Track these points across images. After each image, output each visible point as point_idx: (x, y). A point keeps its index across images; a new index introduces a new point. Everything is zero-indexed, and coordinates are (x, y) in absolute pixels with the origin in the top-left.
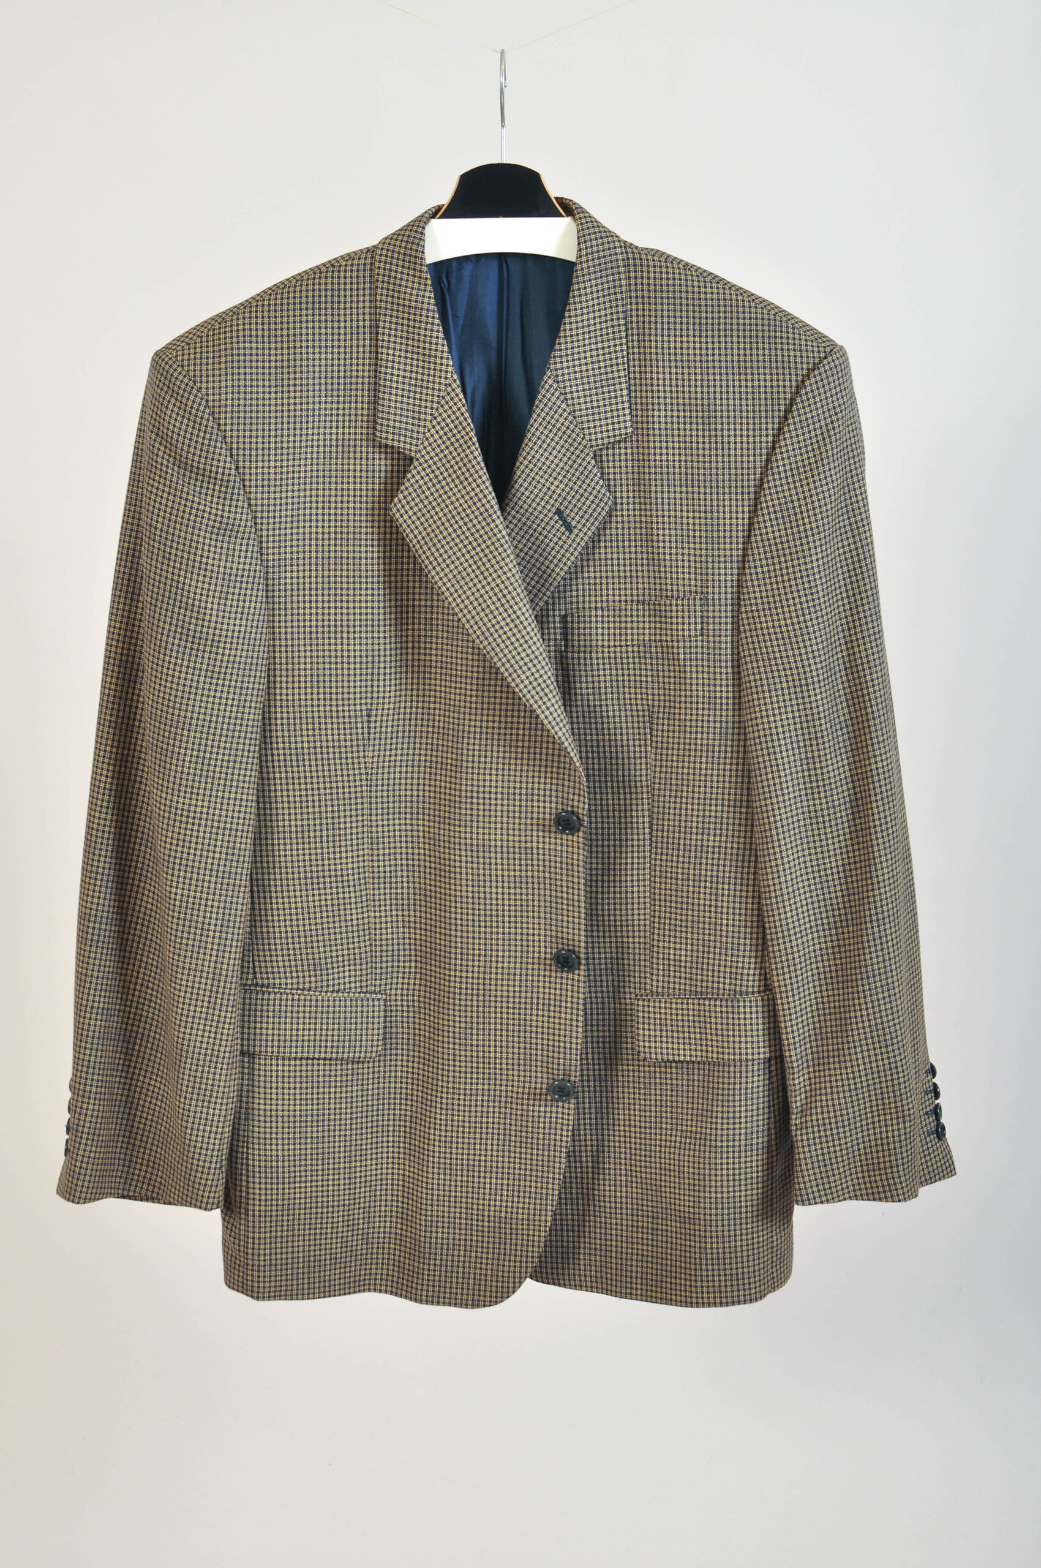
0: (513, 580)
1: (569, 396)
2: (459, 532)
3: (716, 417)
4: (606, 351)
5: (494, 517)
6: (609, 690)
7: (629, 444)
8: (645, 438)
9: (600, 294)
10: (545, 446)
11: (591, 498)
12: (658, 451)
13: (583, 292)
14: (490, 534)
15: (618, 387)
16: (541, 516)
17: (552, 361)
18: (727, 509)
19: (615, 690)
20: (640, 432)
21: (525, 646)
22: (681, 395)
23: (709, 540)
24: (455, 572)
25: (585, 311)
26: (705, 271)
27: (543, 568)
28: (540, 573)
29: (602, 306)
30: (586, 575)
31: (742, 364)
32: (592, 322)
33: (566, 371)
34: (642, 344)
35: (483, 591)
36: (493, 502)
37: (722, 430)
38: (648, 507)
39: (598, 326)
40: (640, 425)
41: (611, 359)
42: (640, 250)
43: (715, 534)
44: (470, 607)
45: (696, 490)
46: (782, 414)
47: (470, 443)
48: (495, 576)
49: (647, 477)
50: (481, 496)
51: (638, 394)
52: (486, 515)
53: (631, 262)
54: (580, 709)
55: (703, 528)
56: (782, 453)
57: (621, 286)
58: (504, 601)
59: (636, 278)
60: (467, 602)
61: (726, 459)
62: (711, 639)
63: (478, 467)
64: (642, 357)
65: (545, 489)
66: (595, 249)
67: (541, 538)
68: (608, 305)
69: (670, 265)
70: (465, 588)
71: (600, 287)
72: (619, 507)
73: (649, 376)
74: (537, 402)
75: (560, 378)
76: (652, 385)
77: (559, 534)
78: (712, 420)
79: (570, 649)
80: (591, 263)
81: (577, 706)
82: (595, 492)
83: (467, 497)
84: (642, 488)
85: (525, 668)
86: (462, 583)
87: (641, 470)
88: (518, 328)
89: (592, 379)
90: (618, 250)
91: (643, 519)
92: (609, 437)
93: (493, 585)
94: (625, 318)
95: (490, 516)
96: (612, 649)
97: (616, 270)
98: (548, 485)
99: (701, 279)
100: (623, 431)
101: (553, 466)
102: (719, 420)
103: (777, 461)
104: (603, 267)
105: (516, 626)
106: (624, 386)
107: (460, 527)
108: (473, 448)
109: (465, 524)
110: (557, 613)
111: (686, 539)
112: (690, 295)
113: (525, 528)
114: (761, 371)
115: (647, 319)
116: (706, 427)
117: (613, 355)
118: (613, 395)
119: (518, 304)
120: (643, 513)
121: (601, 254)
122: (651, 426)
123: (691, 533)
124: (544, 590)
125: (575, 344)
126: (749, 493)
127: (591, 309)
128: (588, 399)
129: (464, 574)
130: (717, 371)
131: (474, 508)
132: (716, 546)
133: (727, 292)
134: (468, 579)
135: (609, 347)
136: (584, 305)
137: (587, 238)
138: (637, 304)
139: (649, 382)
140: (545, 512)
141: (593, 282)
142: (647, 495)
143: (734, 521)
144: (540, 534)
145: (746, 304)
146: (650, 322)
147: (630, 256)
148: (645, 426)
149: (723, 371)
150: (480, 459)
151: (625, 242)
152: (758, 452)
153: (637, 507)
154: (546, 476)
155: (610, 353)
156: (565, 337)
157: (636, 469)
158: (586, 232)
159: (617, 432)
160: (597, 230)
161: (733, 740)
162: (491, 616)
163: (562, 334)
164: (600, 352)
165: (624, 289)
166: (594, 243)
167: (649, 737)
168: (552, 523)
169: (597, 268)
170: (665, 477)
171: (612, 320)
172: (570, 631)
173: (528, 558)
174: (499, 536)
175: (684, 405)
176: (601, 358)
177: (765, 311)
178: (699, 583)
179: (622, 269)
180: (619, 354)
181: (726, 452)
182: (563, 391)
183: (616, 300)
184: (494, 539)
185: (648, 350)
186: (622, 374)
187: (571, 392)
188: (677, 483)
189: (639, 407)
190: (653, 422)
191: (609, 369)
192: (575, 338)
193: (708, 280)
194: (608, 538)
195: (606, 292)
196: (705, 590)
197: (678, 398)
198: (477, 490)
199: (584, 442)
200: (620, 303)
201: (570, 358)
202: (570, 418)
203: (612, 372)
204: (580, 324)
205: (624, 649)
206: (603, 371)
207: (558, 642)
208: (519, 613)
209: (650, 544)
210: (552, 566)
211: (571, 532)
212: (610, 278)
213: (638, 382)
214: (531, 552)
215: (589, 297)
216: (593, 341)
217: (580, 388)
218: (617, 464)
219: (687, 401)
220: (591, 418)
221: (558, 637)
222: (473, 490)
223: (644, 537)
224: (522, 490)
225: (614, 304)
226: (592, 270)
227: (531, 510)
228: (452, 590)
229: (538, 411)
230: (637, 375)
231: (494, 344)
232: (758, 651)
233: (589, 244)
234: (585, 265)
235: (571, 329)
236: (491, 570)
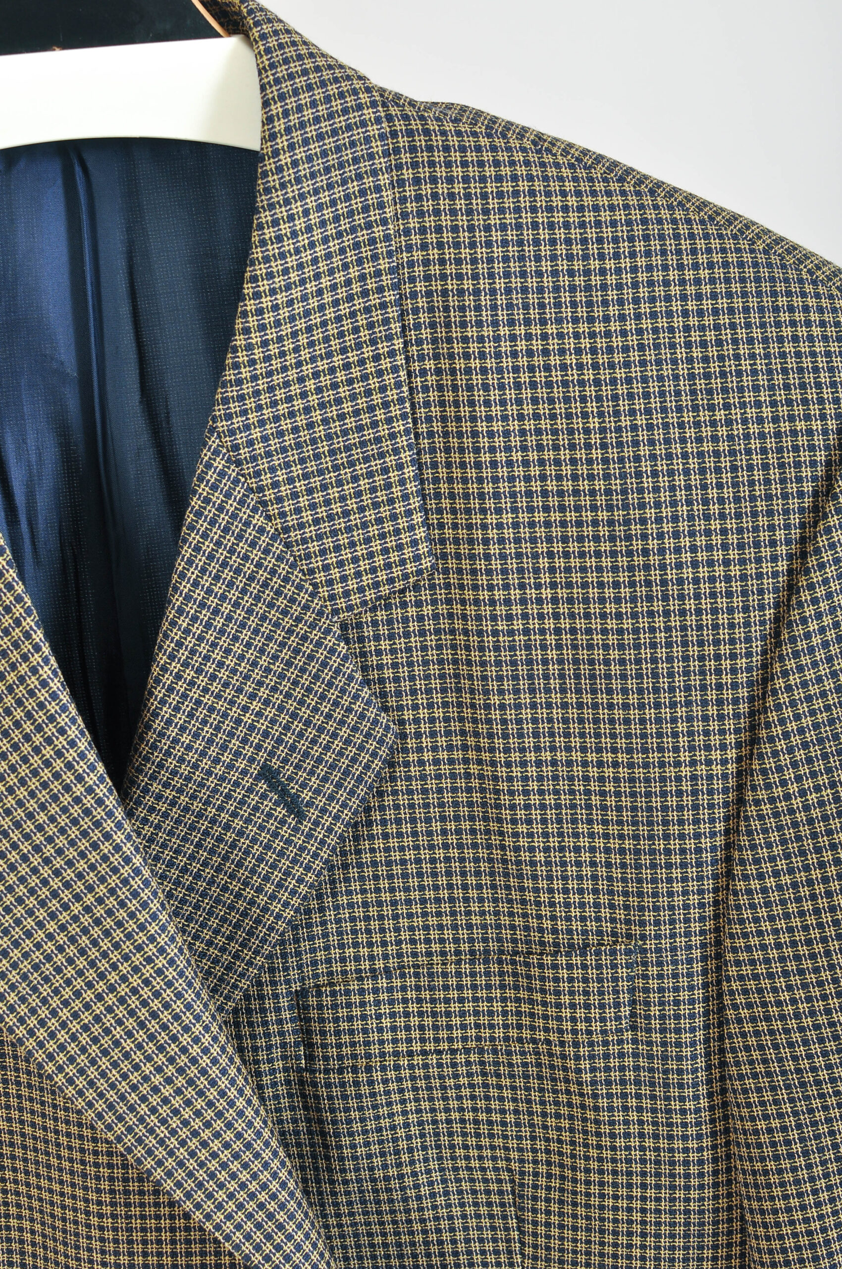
0: (171, 973)
1: (269, 494)
2: (24, 869)
3: (643, 521)
4: (356, 372)
5: (109, 825)
6: (417, 1142)
7: (425, 595)
8: (467, 580)
9: (331, 230)
10: (219, 622)
11: (344, 732)
12: (501, 610)
13: (285, 228)
14: (103, 869)
15: (390, 460)
16: (226, 788)
17: (219, 410)
18: (683, 741)
19: (430, 1141)
20: (452, 564)
21: (218, 1125)
22: (551, 470)
23: (642, 816)
24: (25, 966)
25: (294, 276)
26: (585, 152)
27: (241, 905)
28: (234, 917)
29: (337, 261)
30: (343, 900)
31: (700, 384)
32: (314, 303)
33: (256, 433)
34: (444, 349)
35: (99, 1008)
36: (101, 791)
37: (662, 551)
38: (484, 742)
39: (330, 313)
40: (450, 548)
41: (368, 393)
42: (422, 110)
43: (656, 802)
44: (72, 1048)
45: (602, 698)
46: (807, 502)
47: (27, 647)
48: (125, 968)
49: (477, 671)
50: (68, 777)
51: (442, 472)
52: (86, 823)
53: (403, 141)
54: (353, 1187)
55: (625, 787)
56: (815, 601)
57: (381, 206)
58: (153, 1026)
59: (417, 181)
60: (62, 1036)
61: (675, 621)
62: (656, 1037)
63: (53, 708)
64: (447, 380)
65: (228, 725)
66: (308, 114)
67: (230, 836)
68: (351, 256)
69: (499, 142)
70: (55, 1002)
71: (328, 213)
72: (411, 743)
73: (466, 426)
74: (190, 517)
75: (244, 452)
76: (477, 450)
77: (272, 825)
78: (636, 529)
79: (320, 1064)
80: (300, 153)
81: (346, 1182)
82: (352, 719)
83: (33, 784)
84: (466, 698)
85: (223, 1176)
86: (45, 990)
87: (462, 654)
88: (127, 328)
89: (324, 447)
90: (368, 113)
91: (474, 769)
92: (376, 585)
93: (123, 990)
94: (396, 286)
95: (98, 824)
96: (418, 1060)
97: (364, 166)
98: (235, 712)
99: (581, 173)
100: (410, 567)
101: (243, 667)
102: (652, 528)
103: (804, 621)
104: (333, 159)
105: (191, 1082)
106: (406, 456)
107: (25, 858)
108: (36, 659)
109: (37, 849)
110: (282, 989)
111: (582, 814)
112: (558, 217)
113: (189, 818)
114: (749, 397)
115: (451, 285)
116: (621, 546)
117: (374, 383)
118: (379, 480)
119: (120, 264)
120: (472, 755)
121: (325, 127)
122: (480, 549)
123: (595, 800)
124: (247, 954)
125: (276, 364)
126: (736, 701)
127: (309, 271)
128: (318, 497)
129: (48, 968)
130: (639, 404)
131: (54, 809)
132: (659, 830)
133: (648, 201)
134: (58, 981)
135: (362, 362)
136: (291, 261)
137: (286, 87)
138: (424, 247)
139: (468, 442)
140: (234, 776)
141: (311, 203)
142: (481, 714)
143: (702, 770)
144: (227, 827)
145: (697, 229)
146: (461, 292)
147: (399, 125)
148: (464, 549)
149: (655, 403)
150: (56, 684)
151: (382, 91)
152: (754, 600)
153: (457, 741)
154: (229, 693)
155: (365, 377)
156: (249, 347)
157: (447, 654)
158: (282, 71)
159: (397, 572)
160: (309, 64)
161: (715, 1247)
162: (125, 1066)
163: (240, 340)
164: (341, 376)
165: (389, 212)
166: (305, 98)
167: (515, 1234)
168: (253, 799)
169: (318, 164)
170: (522, 670)
171: (365, 293)
172: (315, 1026)
173: (202, 885)
174: (126, 871)
175: (561, 493)
176: (344, 392)
177: (744, 245)
178: (620, 914)
179: (381, 162)
180: (389, 379)
181: (674, 605)
182: (253, 483)
183: (372, 241)
184: (113, 881)
185: (460, 364)
186: (399, 426)
187: (275, 485)
188: (554, 683)
189: (446, 503)
190: (486, 542)
191: (365, 419)
192: (274, 349)
193: (597, 173)
194: (390, 814)
195: (344, 225)
196: (636, 930)
197: (543, 478)
198: (58, 765)
199: (316, 604)
200: (381, 248)
201: (264, 399)
202: (278, 548)
203: (375, 424)
204: (284, 313)
205: (446, 1058)
206: (350, 422)
207: (290, 1051)
208: (195, 1050)
209: (494, 826)
210: (262, 900)
211: (301, 816)
212: (353, 187)
213: (439, 442)
214: (209, 872)
215: (303, 240)
216: (320, 349)
217: (297, 470)
218: (400, 643)
219: (568, 485)
220: (329, 543)
221: (290, 1039)
222: (47, 764)
223: (478, 811)
224: (173, 732)
225: (366, 252)
226: (304, 169)
227: (198, 776)
228: (23, 1010)
229: (194, 538)
230: (437, 426)
231: (71, 368)
232: (775, 1067)
233: (291, 103)
234: (285, 159)
235: (262, 328)
236: (115, 956)
